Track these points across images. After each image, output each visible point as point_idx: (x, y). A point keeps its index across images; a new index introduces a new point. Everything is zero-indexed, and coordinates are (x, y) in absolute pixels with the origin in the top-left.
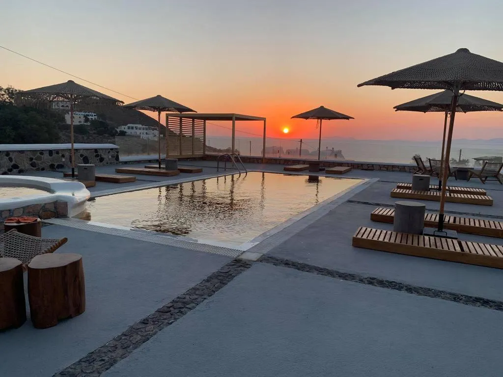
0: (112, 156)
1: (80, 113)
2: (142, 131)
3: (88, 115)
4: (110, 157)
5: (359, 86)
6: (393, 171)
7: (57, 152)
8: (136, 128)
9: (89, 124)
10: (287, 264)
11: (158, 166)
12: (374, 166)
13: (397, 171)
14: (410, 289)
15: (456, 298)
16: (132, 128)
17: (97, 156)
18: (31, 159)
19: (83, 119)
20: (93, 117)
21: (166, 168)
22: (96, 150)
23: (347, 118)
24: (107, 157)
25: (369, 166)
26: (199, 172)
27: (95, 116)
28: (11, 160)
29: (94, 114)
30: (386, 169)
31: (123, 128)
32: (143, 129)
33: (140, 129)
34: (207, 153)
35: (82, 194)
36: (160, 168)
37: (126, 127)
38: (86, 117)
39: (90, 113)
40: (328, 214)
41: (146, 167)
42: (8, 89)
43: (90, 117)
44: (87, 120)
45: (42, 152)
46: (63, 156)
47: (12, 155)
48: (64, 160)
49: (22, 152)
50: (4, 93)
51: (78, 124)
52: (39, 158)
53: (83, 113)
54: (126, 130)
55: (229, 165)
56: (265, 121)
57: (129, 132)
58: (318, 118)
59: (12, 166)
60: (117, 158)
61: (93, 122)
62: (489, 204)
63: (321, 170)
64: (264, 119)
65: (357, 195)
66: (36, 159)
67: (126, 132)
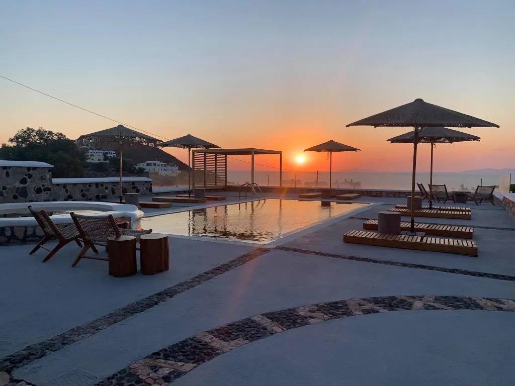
0: (146, 189)
1: (99, 151)
2: (160, 168)
3: (107, 153)
4: (145, 189)
5: (347, 126)
6: (400, 197)
7: (102, 184)
8: (155, 165)
9: (108, 161)
10: (294, 250)
11: (188, 195)
12: (382, 193)
13: (403, 197)
14: (375, 262)
15: (404, 265)
16: (151, 165)
17: (134, 188)
18: (82, 191)
19: (102, 157)
20: (112, 154)
21: (195, 197)
22: (133, 183)
23: (355, 150)
24: (142, 188)
25: (378, 193)
26: (223, 199)
27: (114, 153)
28: (67, 191)
29: (112, 152)
30: (392, 195)
31: (142, 165)
32: (162, 165)
33: (158, 165)
34: (228, 184)
35: (139, 213)
36: (189, 197)
37: (145, 164)
38: (105, 154)
39: (109, 151)
40: (330, 226)
41: (177, 196)
42: (39, 131)
43: (109, 155)
44: (106, 158)
45: (90, 185)
46: (107, 188)
47: (68, 188)
48: (107, 191)
49: (75, 185)
50: (35, 134)
51: (98, 162)
52: (88, 190)
53: (103, 152)
54: (145, 167)
55: (249, 194)
56: (281, 155)
57: (147, 168)
58: (328, 150)
59: (68, 197)
60: (151, 190)
61: (112, 159)
62: (468, 218)
63: (332, 197)
64: (280, 153)
65: (358, 214)
66: (86, 190)
67: (144, 169)
